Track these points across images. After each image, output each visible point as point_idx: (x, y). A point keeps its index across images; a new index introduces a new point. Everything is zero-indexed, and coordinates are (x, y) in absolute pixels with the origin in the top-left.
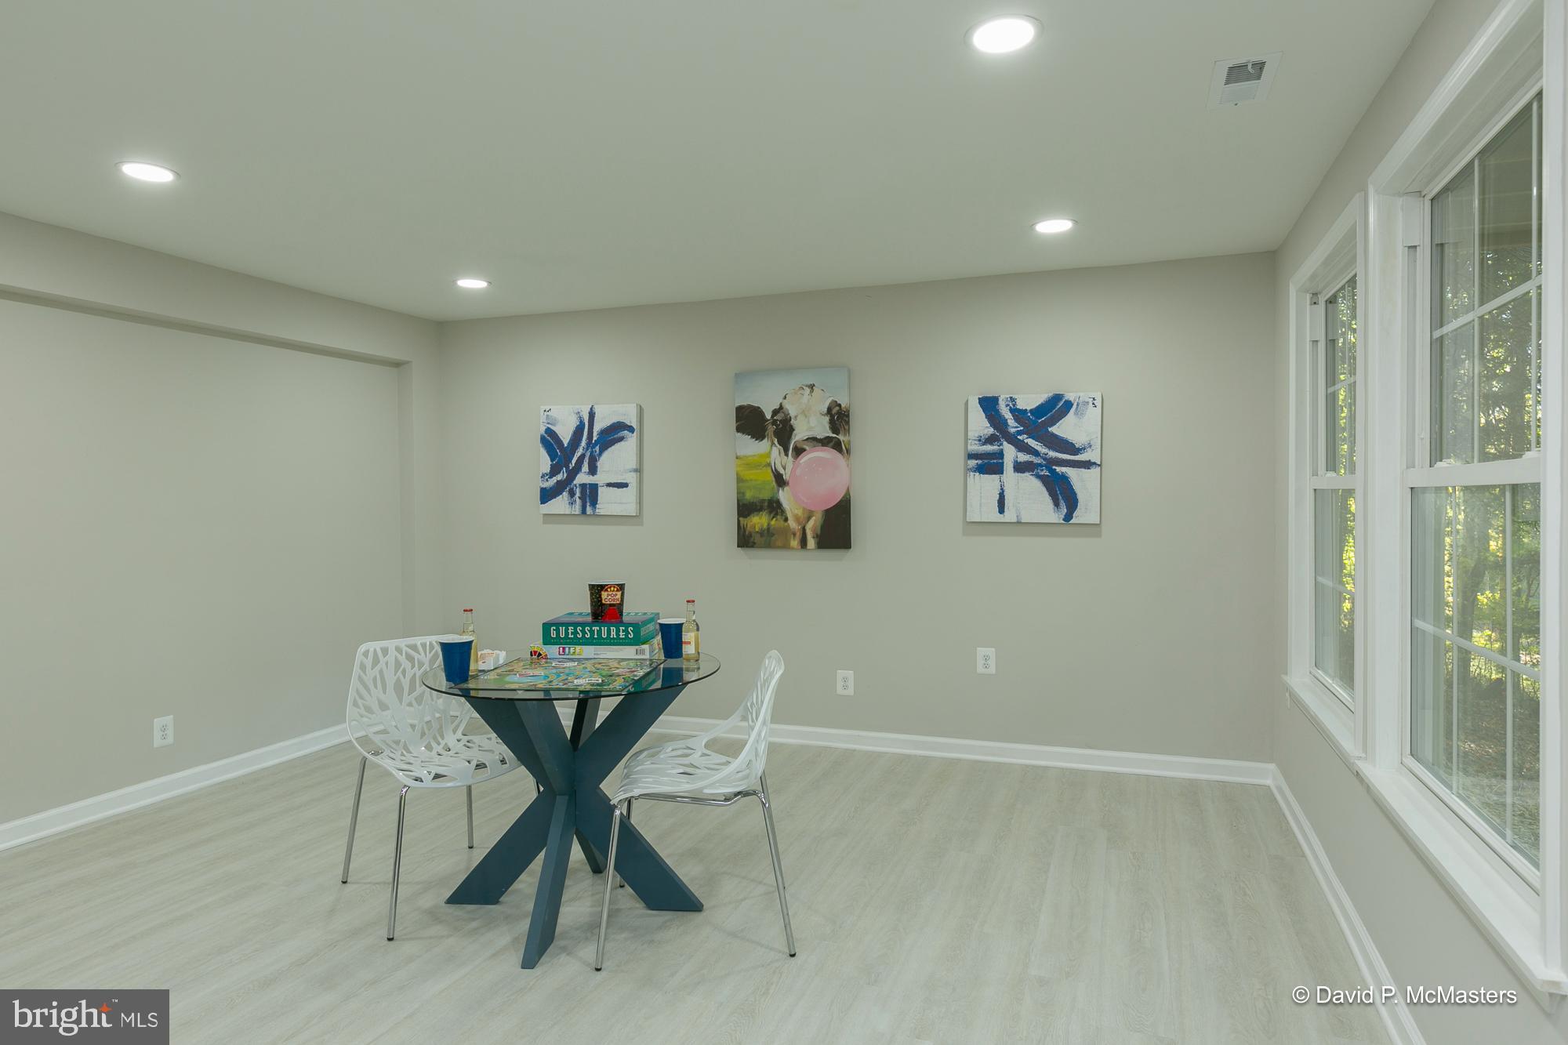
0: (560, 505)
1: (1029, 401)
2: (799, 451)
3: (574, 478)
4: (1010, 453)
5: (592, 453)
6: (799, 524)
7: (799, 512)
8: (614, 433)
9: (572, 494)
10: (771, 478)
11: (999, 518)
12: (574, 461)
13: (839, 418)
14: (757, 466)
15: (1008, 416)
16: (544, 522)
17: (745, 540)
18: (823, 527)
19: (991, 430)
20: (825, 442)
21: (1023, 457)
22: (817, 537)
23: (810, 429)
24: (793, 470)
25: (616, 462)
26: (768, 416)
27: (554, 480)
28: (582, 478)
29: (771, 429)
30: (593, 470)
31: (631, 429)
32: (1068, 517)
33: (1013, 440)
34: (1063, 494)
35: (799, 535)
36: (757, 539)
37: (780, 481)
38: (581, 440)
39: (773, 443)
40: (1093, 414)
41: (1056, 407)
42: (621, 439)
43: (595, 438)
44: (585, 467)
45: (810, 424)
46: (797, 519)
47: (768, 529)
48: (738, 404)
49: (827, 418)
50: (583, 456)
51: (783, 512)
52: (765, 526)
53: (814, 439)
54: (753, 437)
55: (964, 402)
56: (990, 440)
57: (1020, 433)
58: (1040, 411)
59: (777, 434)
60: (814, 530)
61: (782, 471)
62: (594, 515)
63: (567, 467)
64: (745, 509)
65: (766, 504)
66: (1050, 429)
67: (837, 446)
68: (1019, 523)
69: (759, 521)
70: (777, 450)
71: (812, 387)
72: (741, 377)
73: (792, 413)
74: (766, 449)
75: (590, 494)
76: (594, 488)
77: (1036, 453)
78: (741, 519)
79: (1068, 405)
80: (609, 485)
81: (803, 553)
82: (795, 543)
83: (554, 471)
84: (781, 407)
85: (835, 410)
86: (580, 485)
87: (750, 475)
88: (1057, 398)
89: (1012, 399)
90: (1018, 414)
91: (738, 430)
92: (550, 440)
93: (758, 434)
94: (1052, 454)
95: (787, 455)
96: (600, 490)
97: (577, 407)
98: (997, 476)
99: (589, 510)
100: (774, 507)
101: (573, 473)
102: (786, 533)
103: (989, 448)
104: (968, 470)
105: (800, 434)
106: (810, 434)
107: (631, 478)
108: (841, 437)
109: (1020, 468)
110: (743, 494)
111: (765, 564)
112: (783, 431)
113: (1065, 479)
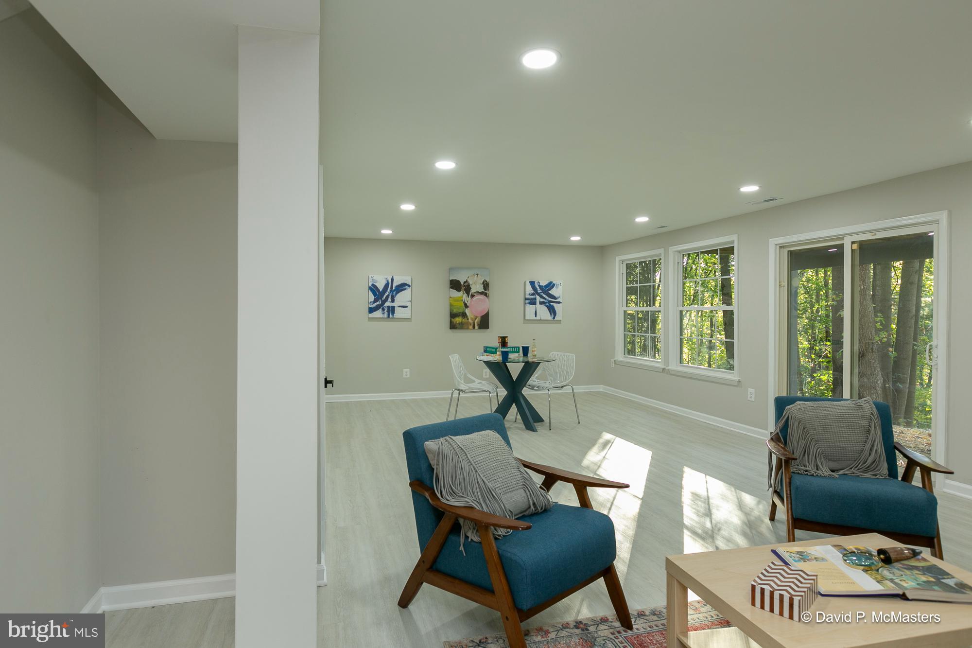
0: (378, 314)
1: (544, 283)
2: (473, 296)
3: (384, 304)
4: (538, 299)
5: (392, 294)
6: (472, 320)
7: (473, 317)
8: (402, 287)
9: (383, 310)
10: (463, 305)
11: (535, 318)
12: (384, 297)
13: (486, 285)
14: (458, 301)
15: (538, 287)
16: (369, 321)
17: (453, 326)
18: (481, 322)
19: (533, 292)
20: (482, 293)
21: (542, 300)
22: (478, 325)
23: (477, 289)
24: (471, 302)
25: (402, 298)
26: (462, 284)
27: (376, 304)
28: (388, 304)
29: (463, 288)
30: (393, 301)
31: (409, 286)
32: (554, 318)
33: (539, 295)
34: (552, 311)
35: (472, 325)
36: (458, 326)
37: (466, 306)
38: (387, 289)
39: (464, 293)
40: (560, 288)
41: (551, 285)
42: (405, 289)
43: (394, 289)
44: (389, 299)
45: (476, 287)
46: (472, 319)
47: (462, 322)
48: (451, 279)
49: (483, 285)
50: (388, 295)
51: (467, 316)
52: (461, 321)
53: (478, 292)
54: (457, 290)
55: (524, 282)
56: (533, 294)
57: (541, 293)
58: (546, 286)
59: (465, 290)
60: (478, 323)
61: (467, 303)
62: (393, 318)
63: (381, 300)
64: (453, 315)
65: (461, 314)
66: (549, 292)
67: (486, 295)
68: (540, 320)
69: (458, 320)
70: (465, 295)
71: (477, 274)
72: (451, 270)
73: (471, 283)
74: (461, 295)
75: (392, 310)
76: (393, 308)
77: (545, 299)
78: (452, 319)
79: (554, 285)
80: (400, 306)
81: (474, 331)
82: (471, 327)
83: (375, 301)
84: (467, 281)
85: (485, 283)
86: (387, 306)
87: (455, 304)
88: (551, 283)
89: (539, 282)
90: (540, 287)
91: (451, 288)
92: (373, 289)
93: (459, 290)
94: (550, 299)
95: (469, 297)
96: (396, 308)
97: (386, 277)
98: (534, 306)
99: (391, 316)
100: (464, 315)
101: (384, 302)
102: (468, 324)
103: (532, 297)
104: (525, 303)
105: (473, 290)
106: (477, 290)
107: (409, 304)
108: (487, 292)
109: (541, 303)
110: (453, 310)
111: (459, 334)
112: (468, 289)
113: (553, 307)
